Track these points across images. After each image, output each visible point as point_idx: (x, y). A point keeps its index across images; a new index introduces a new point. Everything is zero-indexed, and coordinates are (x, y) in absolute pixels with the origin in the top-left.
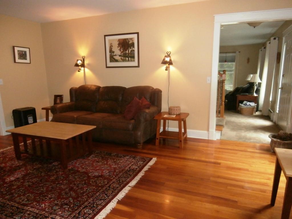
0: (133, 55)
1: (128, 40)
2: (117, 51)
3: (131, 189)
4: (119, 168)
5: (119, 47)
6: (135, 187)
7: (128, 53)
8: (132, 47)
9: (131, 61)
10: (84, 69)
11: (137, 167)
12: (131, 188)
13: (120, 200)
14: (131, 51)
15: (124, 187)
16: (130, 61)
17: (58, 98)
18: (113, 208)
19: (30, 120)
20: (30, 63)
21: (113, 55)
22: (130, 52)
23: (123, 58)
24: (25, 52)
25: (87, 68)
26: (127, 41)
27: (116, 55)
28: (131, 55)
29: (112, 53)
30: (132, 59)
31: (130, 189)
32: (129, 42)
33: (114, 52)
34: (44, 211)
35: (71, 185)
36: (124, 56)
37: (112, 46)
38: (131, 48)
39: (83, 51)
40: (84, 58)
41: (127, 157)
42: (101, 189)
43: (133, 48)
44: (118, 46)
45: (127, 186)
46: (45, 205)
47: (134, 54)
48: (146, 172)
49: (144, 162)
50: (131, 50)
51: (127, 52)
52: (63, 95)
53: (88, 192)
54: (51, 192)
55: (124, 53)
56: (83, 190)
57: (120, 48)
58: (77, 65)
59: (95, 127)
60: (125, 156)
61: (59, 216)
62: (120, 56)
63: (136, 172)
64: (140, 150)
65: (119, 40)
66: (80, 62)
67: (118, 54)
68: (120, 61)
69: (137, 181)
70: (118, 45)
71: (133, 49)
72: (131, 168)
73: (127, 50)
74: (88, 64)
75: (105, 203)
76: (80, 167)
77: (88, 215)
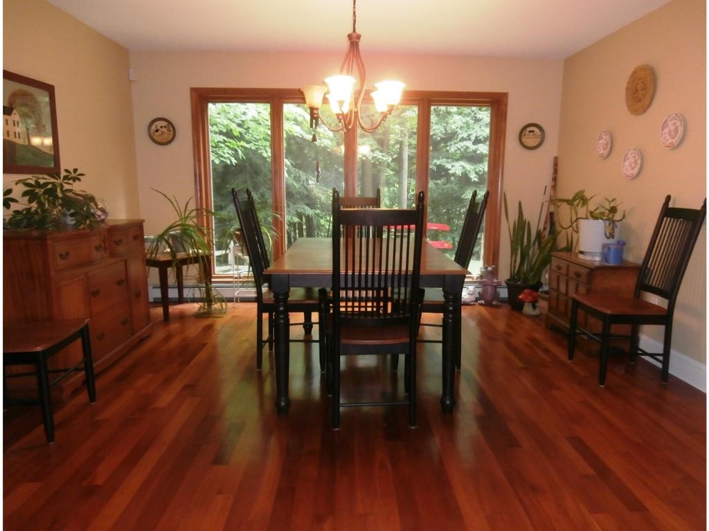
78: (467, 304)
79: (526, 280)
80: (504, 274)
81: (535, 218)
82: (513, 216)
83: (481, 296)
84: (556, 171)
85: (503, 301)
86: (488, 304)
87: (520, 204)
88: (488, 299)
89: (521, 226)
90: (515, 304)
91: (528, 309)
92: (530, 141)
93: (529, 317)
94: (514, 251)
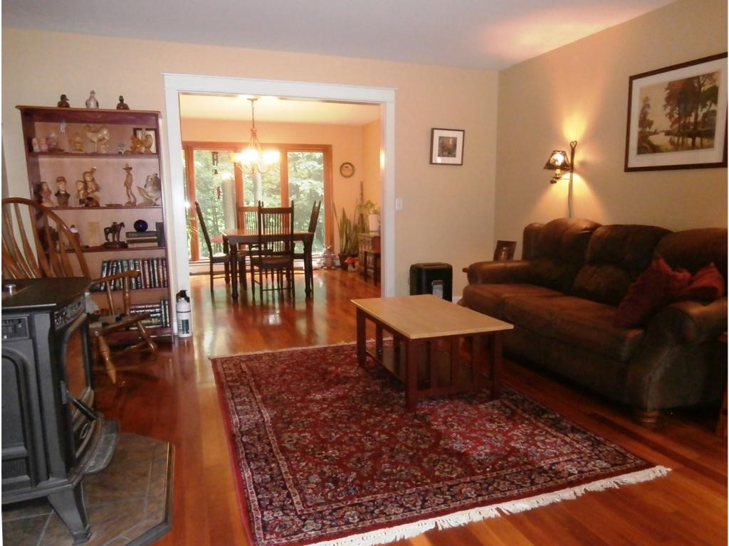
0: (709, 128)
1: (699, 82)
2: (661, 120)
3: (496, 518)
4: (526, 455)
5: (669, 107)
6: (513, 518)
7: (696, 123)
8: (708, 103)
9: (702, 147)
10: (571, 177)
11: (576, 472)
12: (499, 515)
13: (440, 528)
14: (705, 115)
15: (484, 504)
16: (698, 148)
17: (504, 248)
18: (406, 538)
19: (438, 291)
20: (461, 165)
21: (649, 132)
22: (700, 118)
23: (676, 139)
24: (455, 140)
25: (579, 173)
26: (696, 85)
27: (655, 133)
28: (703, 127)
29: (646, 127)
30: (705, 141)
31: (493, 516)
32: (700, 88)
33: (650, 124)
34: (293, 475)
35: (383, 449)
36: (679, 134)
37: (648, 106)
38: (704, 106)
39: (574, 127)
40: (573, 146)
41: (578, 436)
42: (427, 484)
43: (713, 105)
44: (664, 102)
45: (495, 506)
46: (307, 465)
47: (713, 125)
48: (589, 494)
49: (613, 465)
50: (705, 110)
51: (692, 119)
52: (516, 243)
53: (397, 476)
54: (339, 446)
55: (682, 122)
56: (392, 469)
57: (672, 110)
58: (551, 166)
59: (511, 327)
60: (573, 430)
61: (301, 498)
62: (668, 133)
63: (559, 481)
64: (638, 430)
65: (671, 85)
66: (559, 159)
67: (662, 130)
68: (667, 151)
69: (536, 506)
70: (667, 101)
71: (713, 107)
72: (558, 467)
73: (693, 115)
74: (583, 164)
75: (399, 517)
76: (442, 418)
77: (342, 523)
78: (316, 269)
79: (349, 252)
80: (337, 251)
81: (352, 215)
82: (340, 216)
83: (325, 264)
84: (362, 190)
85: (338, 267)
86: (329, 268)
87: (343, 209)
88: (329, 266)
89: (345, 221)
90: (344, 267)
91: (350, 268)
92: (347, 172)
93: (352, 272)
94: (341, 236)
